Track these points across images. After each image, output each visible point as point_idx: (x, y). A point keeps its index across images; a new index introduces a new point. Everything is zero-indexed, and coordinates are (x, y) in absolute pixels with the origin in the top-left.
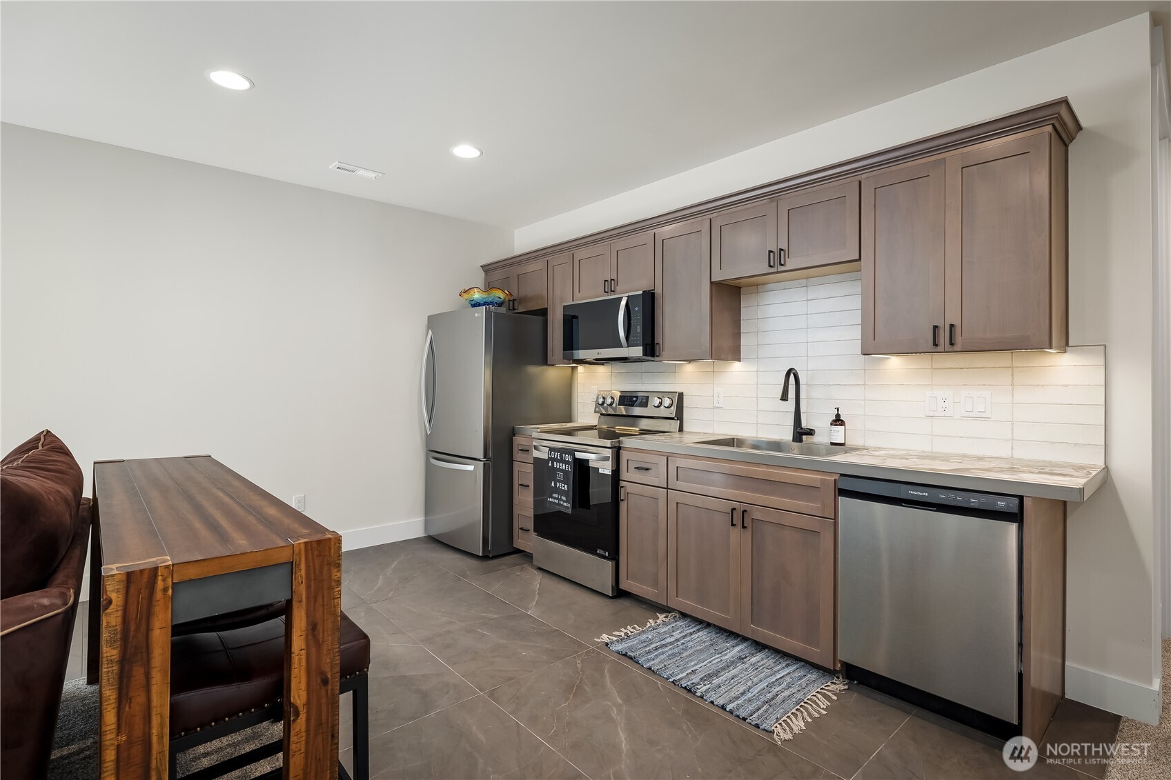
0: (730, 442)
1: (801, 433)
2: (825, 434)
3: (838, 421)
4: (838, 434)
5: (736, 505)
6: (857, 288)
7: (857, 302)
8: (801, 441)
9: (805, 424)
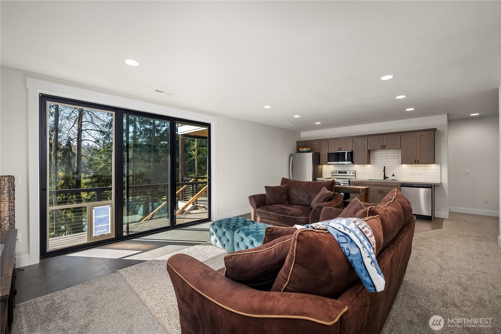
0: (371, 179)
1: (385, 178)
2: (390, 178)
3: (393, 175)
4: (394, 178)
5: (380, 190)
6: (400, 152)
7: (400, 154)
8: (385, 179)
9: (386, 176)
